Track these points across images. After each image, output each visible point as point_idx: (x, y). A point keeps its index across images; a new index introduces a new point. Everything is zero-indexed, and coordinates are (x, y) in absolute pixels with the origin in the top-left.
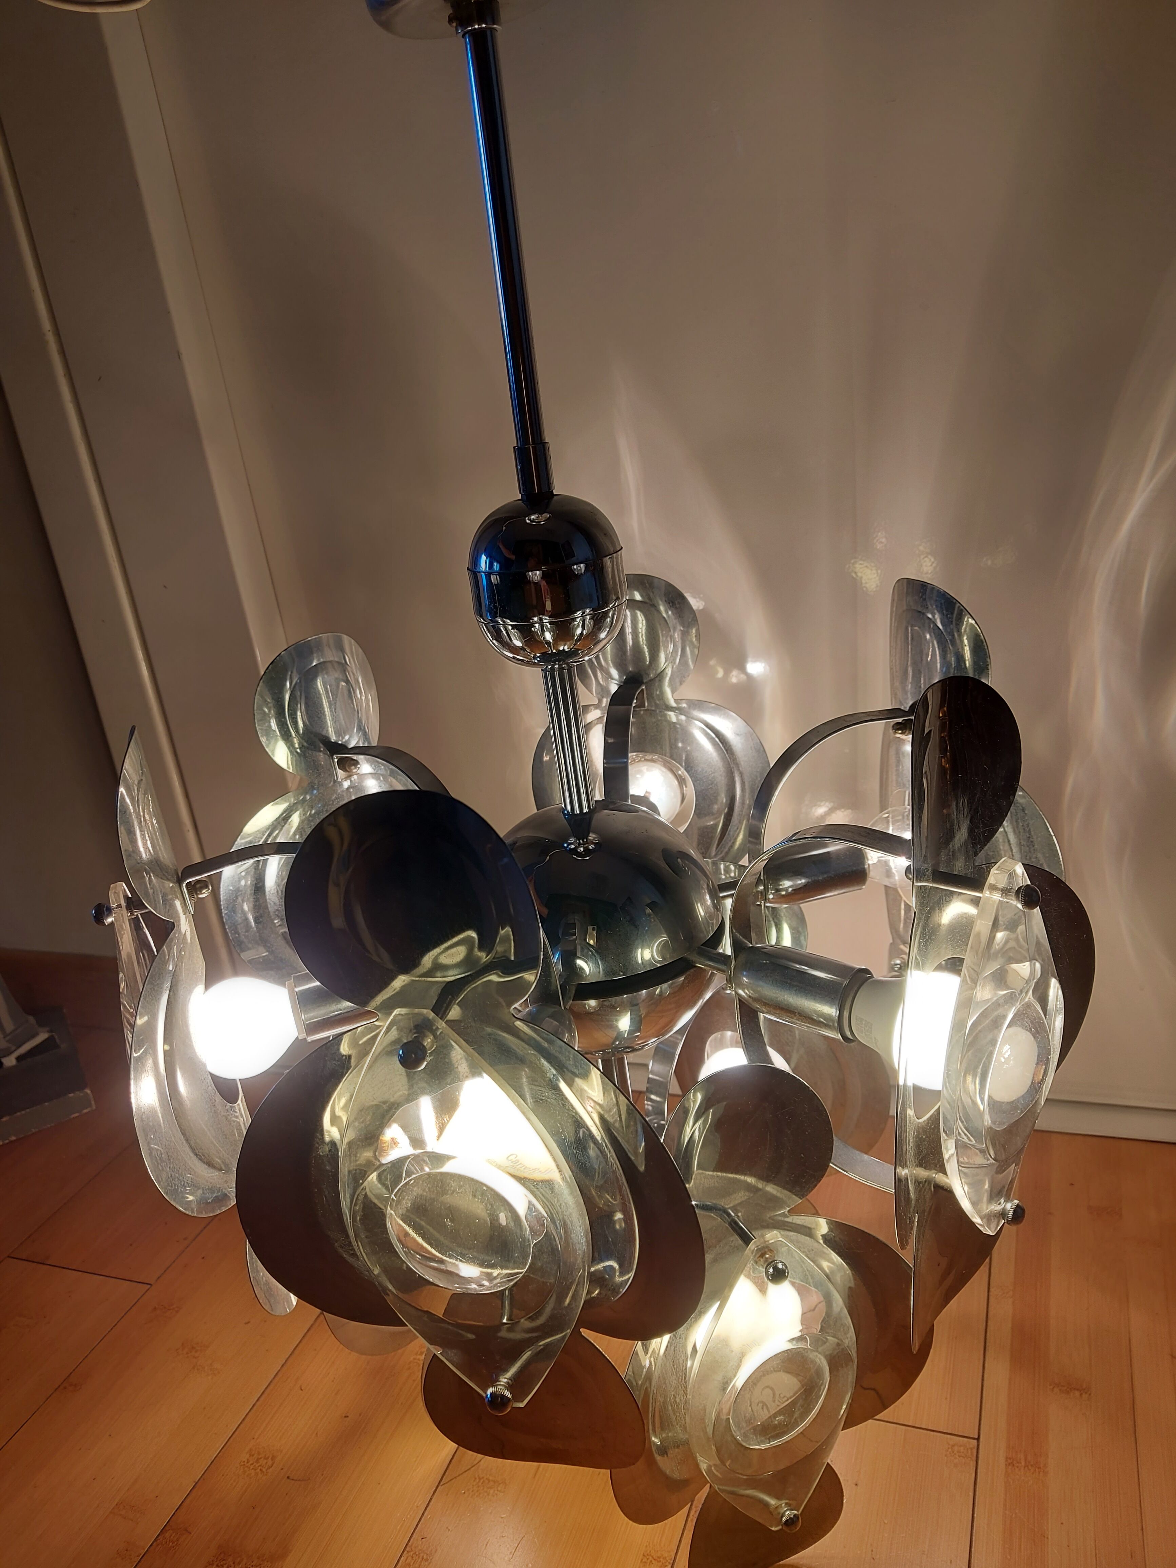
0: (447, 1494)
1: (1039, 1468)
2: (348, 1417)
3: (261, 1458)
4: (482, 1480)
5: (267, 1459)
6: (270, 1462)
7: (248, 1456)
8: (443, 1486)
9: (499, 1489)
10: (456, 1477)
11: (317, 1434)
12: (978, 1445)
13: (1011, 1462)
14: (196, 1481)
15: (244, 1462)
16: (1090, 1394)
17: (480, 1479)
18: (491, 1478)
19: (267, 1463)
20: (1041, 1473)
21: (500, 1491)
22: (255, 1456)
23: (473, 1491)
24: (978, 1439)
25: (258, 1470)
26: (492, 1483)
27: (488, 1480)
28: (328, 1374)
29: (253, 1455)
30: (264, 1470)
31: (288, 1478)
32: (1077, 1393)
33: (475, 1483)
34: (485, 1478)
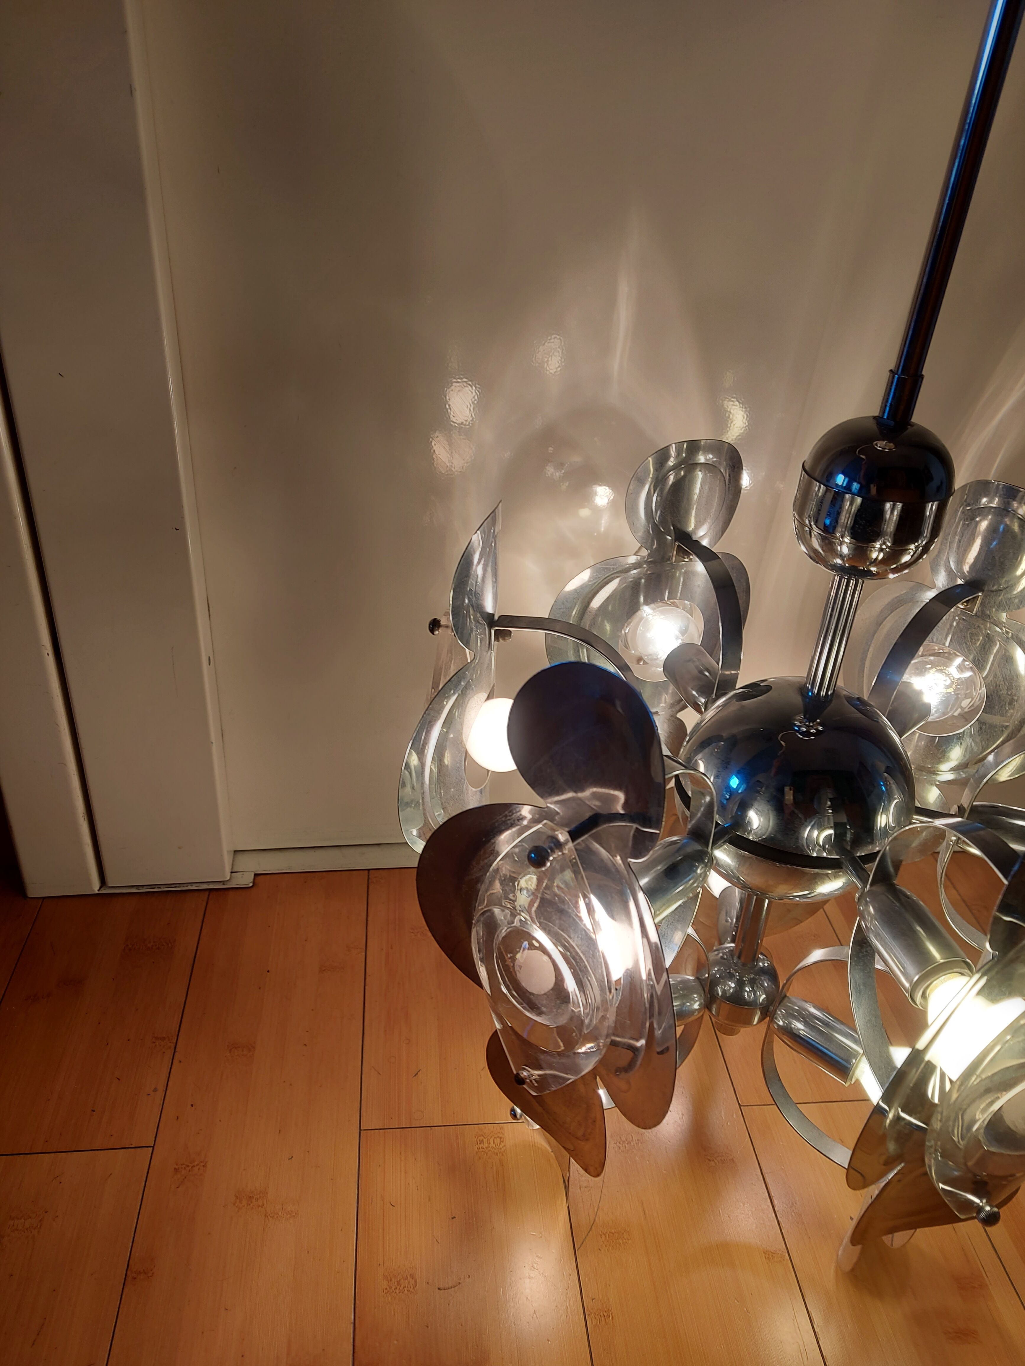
0: (587, 1256)
2: (455, 1217)
3: (400, 1280)
4: (607, 1235)
5: (407, 1278)
6: (412, 1281)
7: (386, 1283)
8: (579, 1251)
9: (625, 1237)
10: (584, 1240)
11: (437, 1241)
14: (352, 1321)
15: (386, 1289)
17: (605, 1235)
18: (613, 1232)
19: (409, 1283)
21: (628, 1240)
22: (393, 1279)
23: (606, 1247)
25: (406, 1291)
26: (616, 1235)
28: (409, 1184)
29: (391, 1280)
30: (411, 1290)
31: (439, 1288)
33: (603, 1240)
34: (608, 1232)
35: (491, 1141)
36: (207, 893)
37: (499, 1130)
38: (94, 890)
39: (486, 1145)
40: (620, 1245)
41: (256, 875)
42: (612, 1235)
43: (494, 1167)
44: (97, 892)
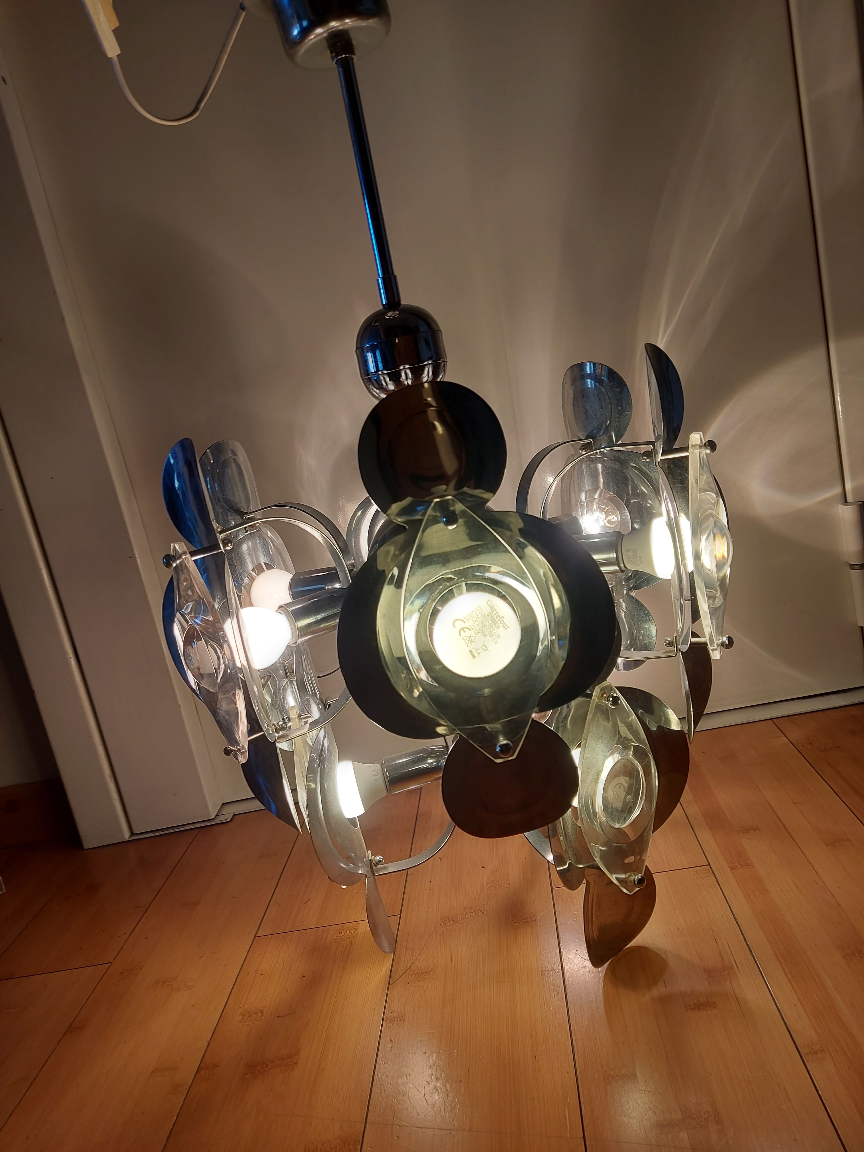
0: (397, 988)
1: (749, 865)
2: (305, 976)
3: (252, 1015)
4: (417, 974)
5: (257, 1013)
6: (260, 1014)
7: (241, 1017)
8: (392, 986)
9: (431, 974)
10: (398, 979)
11: (287, 991)
12: (711, 868)
13: (732, 868)
15: (240, 1020)
16: (760, 830)
17: (415, 974)
18: (423, 972)
19: (257, 1015)
20: (752, 867)
21: (432, 975)
22: (247, 1015)
23: (414, 981)
24: (709, 865)
25: (253, 1021)
26: (425, 974)
27: (422, 973)
28: (278, 962)
29: (245, 1015)
30: (258, 1019)
31: (278, 1017)
32: (753, 831)
33: (413, 977)
34: (419, 973)
35: (348, 932)
36: (198, 830)
37: (356, 925)
38: (125, 838)
39: (343, 934)
40: (425, 979)
41: (234, 815)
42: (421, 974)
43: (345, 946)
44: (127, 839)
